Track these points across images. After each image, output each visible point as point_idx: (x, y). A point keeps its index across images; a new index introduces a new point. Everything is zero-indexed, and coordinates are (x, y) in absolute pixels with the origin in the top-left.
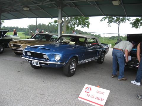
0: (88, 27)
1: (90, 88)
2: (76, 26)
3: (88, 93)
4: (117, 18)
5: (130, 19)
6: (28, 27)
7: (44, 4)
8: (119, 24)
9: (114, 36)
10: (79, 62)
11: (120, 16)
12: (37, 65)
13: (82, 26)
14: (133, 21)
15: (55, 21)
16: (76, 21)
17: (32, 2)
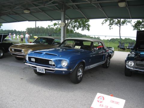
0: (88, 29)
1: (103, 97)
2: (76, 28)
3: (101, 103)
4: (118, 20)
5: (131, 21)
6: (26, 31)
7: (45, 6)
8: (120, 27)
9: (114, 39)
10: (86, 68)
11: (121, 18)
12: (42, 72)
13: (83, 29)
14: (135, 24)
15: (54, 24)
16: (76, 24)
17: (33, 5)
